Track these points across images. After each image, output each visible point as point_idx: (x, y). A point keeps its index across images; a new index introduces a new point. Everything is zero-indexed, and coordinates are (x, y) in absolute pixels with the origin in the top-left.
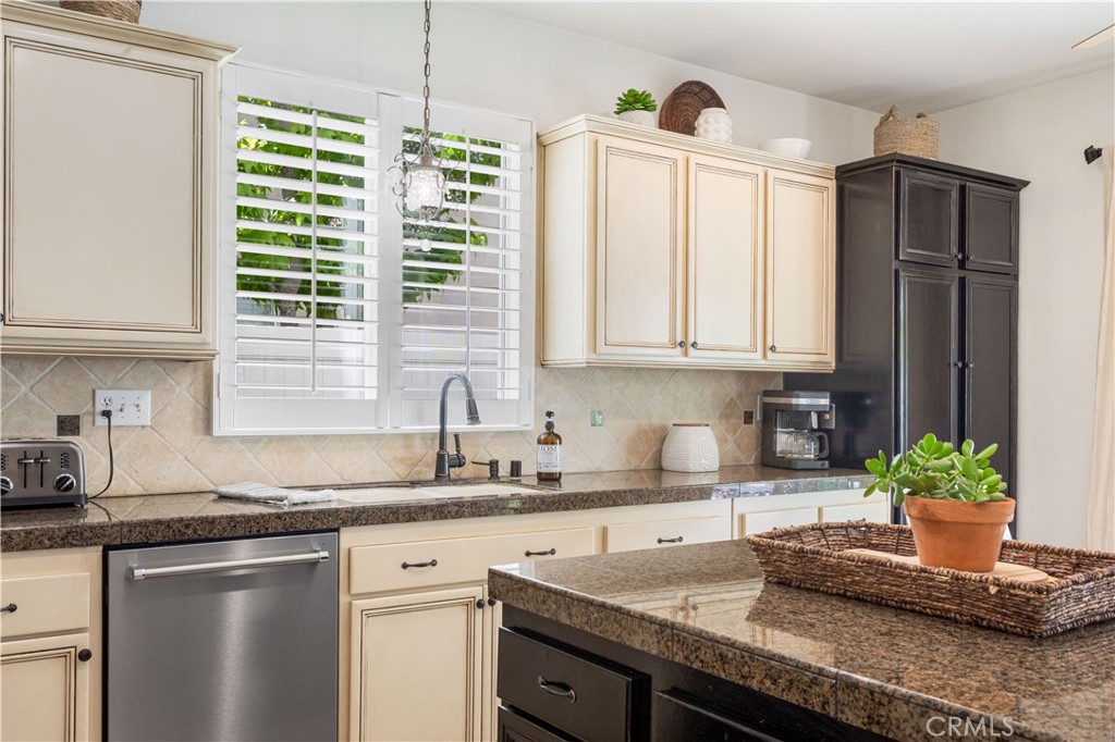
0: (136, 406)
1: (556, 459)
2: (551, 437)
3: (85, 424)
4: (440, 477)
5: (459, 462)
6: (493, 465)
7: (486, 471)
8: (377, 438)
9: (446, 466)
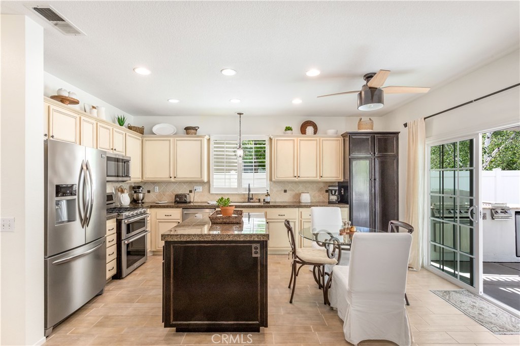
0: (199, 189)
1: (268, 199)
2: (268, 195)
3: (193, 191)
4: (249, 202)
5: (252, 199)
6: (259, 200)
7: (258, 201)
8: (239, 194)
9: (250, 199)
